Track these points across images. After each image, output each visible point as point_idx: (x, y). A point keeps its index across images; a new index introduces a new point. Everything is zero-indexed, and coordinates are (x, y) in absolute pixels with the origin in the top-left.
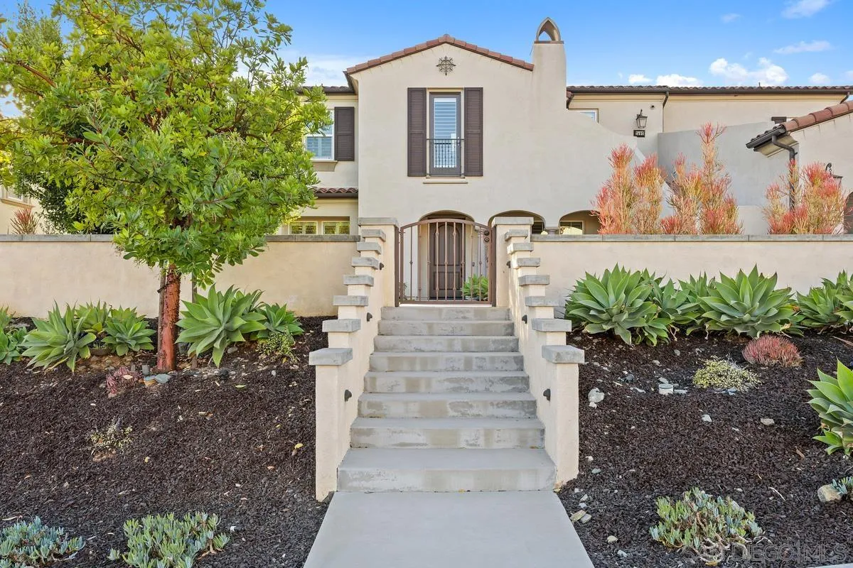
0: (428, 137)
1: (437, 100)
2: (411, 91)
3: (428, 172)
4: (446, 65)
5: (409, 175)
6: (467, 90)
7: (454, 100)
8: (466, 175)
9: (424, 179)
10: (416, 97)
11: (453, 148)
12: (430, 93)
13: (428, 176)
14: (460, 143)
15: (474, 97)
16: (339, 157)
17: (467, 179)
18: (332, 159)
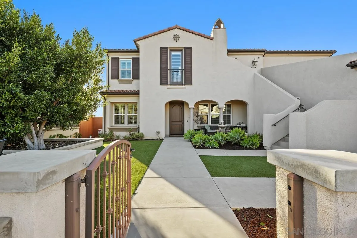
0: (169, 69)
1: (173, 53)
2: (161, 49)
3: (169, 83)
4: (176, 38)
5: (161, 85)
6: (186, 48)
7: (180, 53)
8: (185, 84)
9: (167, 86)
10: (164, 51)
11: (180, 73)
12: (170, 50)
13: (169, 85)
14: (182, 71)
15: (188, 51)
16: (134, 78)
17: (186, 86)
18: (131, 79)
